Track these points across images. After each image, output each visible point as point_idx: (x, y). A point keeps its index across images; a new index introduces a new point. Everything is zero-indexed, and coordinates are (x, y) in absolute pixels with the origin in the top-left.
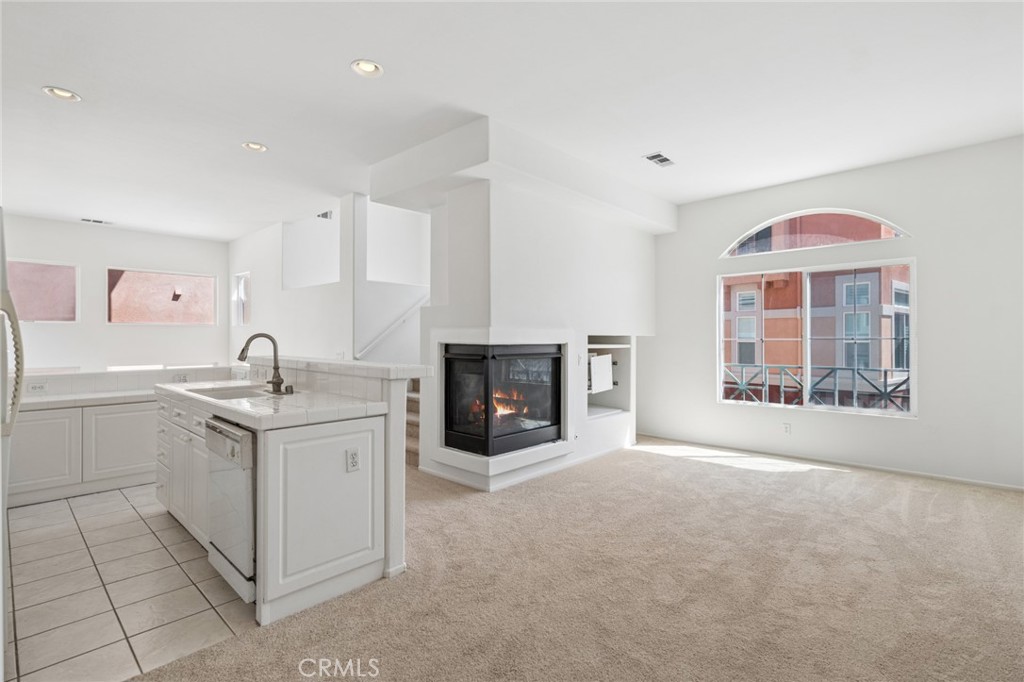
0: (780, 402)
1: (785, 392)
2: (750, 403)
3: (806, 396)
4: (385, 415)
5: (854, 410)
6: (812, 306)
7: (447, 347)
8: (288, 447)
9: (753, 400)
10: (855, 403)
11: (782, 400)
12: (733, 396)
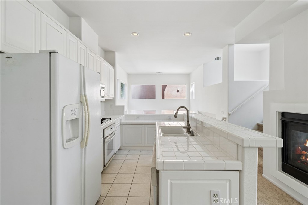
4: (240, 171)
7: (283, 114)
8: (173, 182)
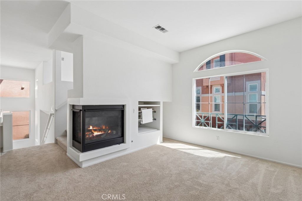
0: (216, 127)
1: (218, 124)
2: (205, 128)
3: (225, 126)
5: (244, 132)
6: (228, 92)
7: (73, 106)
9: (206, 126)
10: (244, 129)
11: (217, 126)
12: (199, 125)
